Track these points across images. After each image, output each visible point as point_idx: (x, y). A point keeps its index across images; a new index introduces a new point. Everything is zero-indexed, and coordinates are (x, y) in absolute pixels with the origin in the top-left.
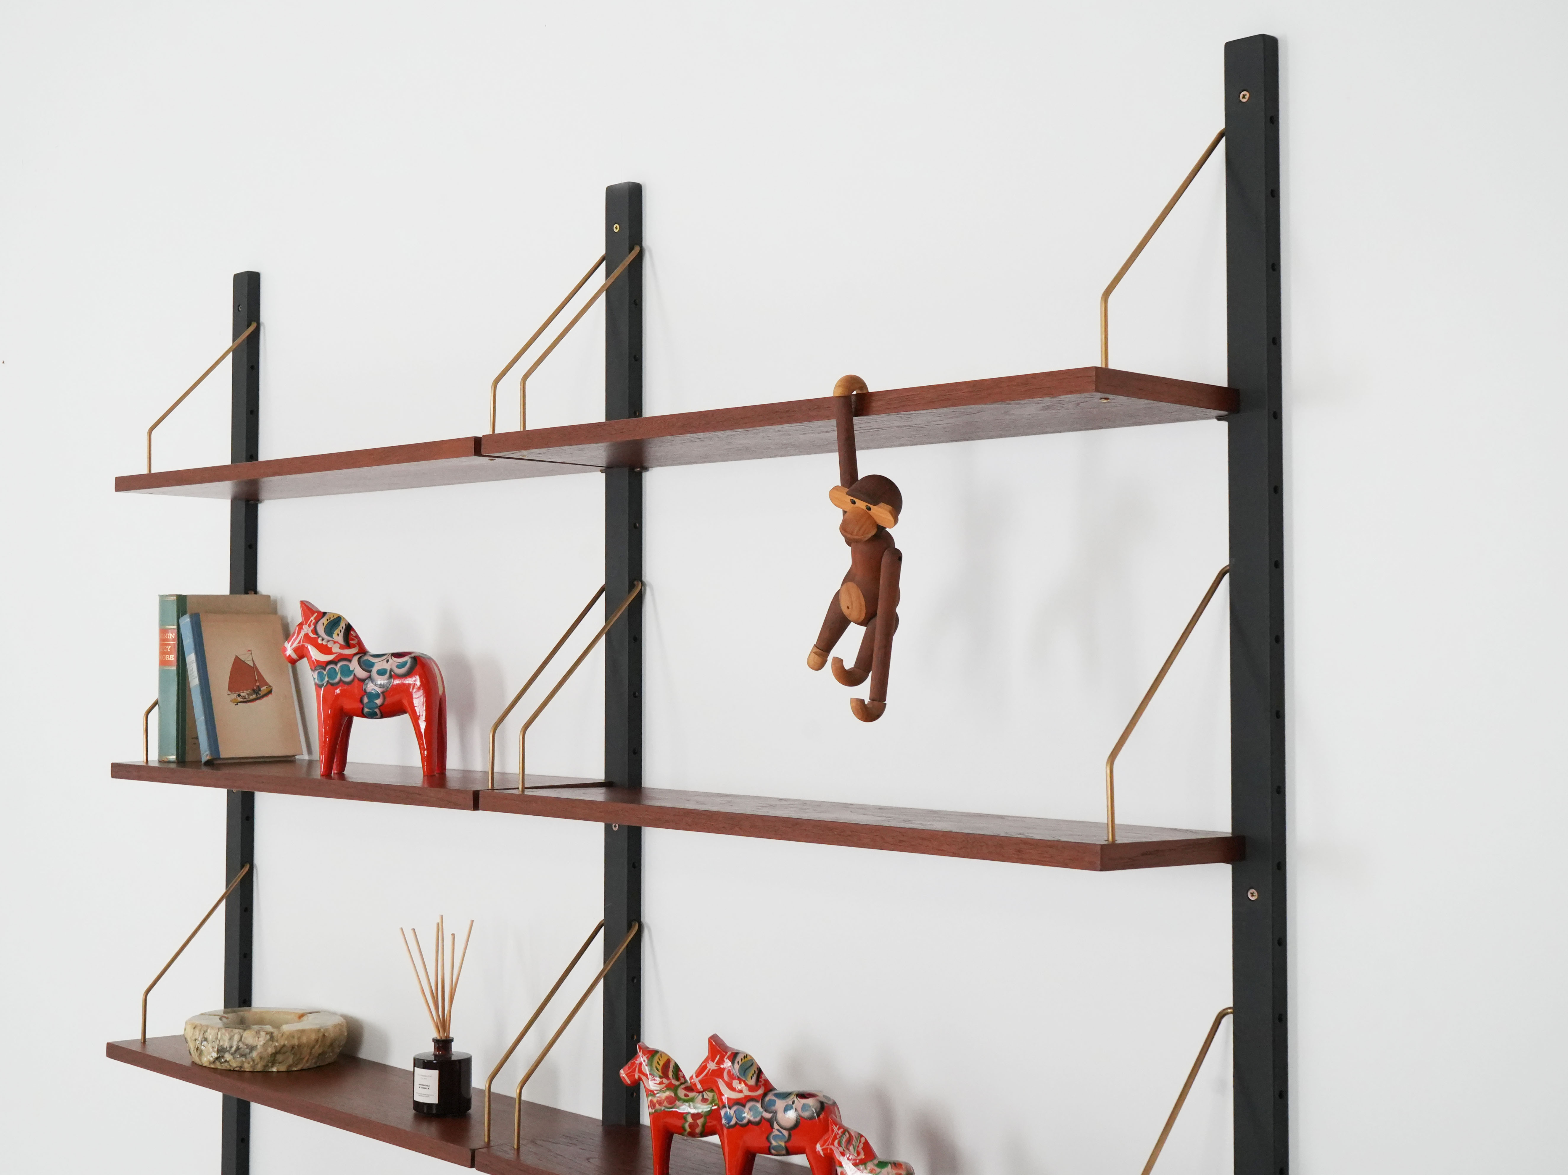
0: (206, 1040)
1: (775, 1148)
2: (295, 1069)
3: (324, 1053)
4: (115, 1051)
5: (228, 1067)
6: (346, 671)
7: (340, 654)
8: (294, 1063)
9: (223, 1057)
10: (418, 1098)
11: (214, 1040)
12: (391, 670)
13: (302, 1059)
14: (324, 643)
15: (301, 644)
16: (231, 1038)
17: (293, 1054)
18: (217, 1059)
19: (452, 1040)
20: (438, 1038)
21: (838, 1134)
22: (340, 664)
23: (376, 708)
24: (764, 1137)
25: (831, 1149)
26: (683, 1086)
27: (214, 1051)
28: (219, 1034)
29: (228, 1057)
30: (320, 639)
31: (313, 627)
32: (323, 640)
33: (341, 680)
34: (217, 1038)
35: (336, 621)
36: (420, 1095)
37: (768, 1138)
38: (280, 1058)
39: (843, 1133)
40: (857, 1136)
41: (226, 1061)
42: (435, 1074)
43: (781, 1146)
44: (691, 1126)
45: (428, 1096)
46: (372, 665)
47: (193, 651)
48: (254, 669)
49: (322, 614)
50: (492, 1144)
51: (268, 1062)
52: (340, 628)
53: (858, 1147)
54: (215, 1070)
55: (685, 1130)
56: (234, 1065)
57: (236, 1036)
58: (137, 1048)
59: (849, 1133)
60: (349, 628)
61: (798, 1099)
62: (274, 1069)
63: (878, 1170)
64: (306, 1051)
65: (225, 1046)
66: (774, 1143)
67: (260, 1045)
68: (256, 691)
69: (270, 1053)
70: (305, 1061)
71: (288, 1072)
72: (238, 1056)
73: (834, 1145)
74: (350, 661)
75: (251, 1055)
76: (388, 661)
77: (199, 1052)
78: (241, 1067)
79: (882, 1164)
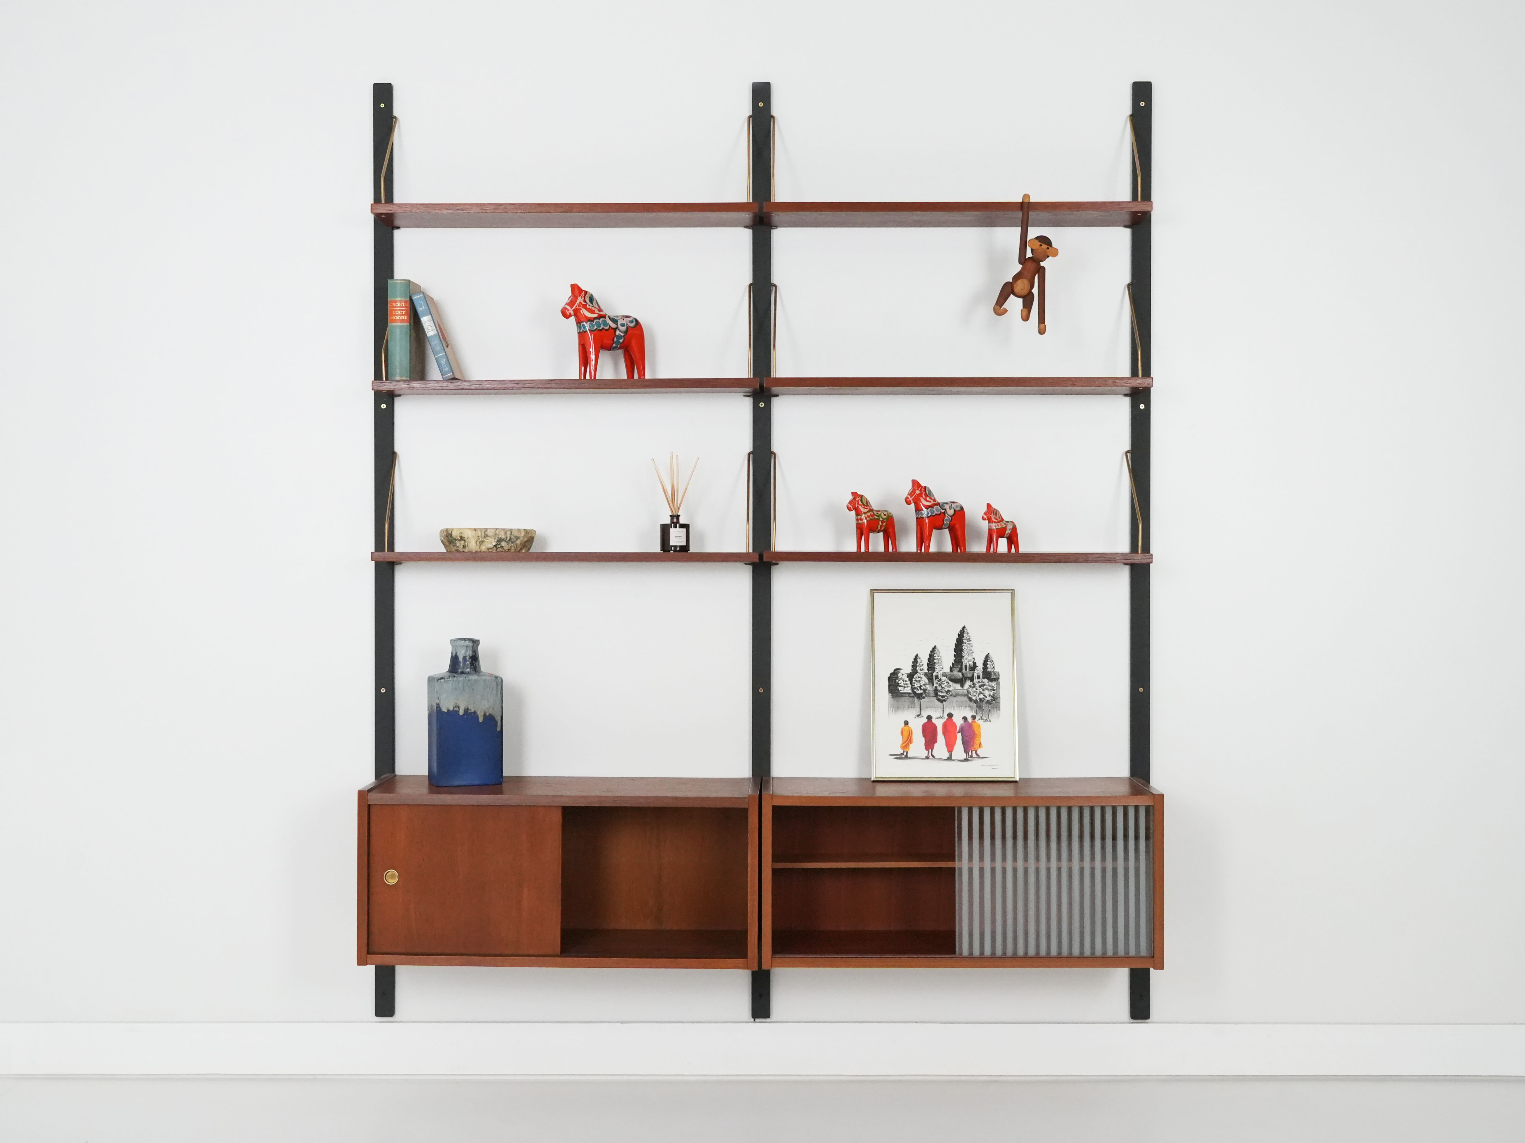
0: (487, 536)
1: (945, 525)
5: (500, 550)
6: (605, 324)
7: (599, 314)
9: (500, 544)
11: (494, 535)
12: (628, 324)
14: (590, 308)
15: (577, 307)
16: (505, 534)
18: (495, 546)
19: (679, 516)
22: (601, 320)
23: (622, 344)
24: (941, 521)
25: (990, 517)
27: (495, 541)
29: (503, 544)
30: (586, 305)
31: (583, 298)
32: (589, 306)
33: (603, 328)
34: (496, 534)
35: (591, 296)
36: (673, 542)
37: (943, 521)
38: (528, 544)
41: (502, 547)
43: (948, 524)
45: (681, 542)
46: (617, 320)
49: (585, 292)
51: (523, 547)
52: (593, 301)
53: (999, 515)
54: (492, 553)
55: (877, 528)
56: (506, 548)
60: (597, 301)
61: (949, 506)
62: (524, 551)
63: (1007, 524)
65: (501, 538)
66: (945, 522)
67: (523, 536)
69: (525, 541)
72: (510, 543)
73: (991, 515)
74: (606, 318)
75: (517, 542)
76: (624, 319)
78: (509, 550)
79: (1007, 522)
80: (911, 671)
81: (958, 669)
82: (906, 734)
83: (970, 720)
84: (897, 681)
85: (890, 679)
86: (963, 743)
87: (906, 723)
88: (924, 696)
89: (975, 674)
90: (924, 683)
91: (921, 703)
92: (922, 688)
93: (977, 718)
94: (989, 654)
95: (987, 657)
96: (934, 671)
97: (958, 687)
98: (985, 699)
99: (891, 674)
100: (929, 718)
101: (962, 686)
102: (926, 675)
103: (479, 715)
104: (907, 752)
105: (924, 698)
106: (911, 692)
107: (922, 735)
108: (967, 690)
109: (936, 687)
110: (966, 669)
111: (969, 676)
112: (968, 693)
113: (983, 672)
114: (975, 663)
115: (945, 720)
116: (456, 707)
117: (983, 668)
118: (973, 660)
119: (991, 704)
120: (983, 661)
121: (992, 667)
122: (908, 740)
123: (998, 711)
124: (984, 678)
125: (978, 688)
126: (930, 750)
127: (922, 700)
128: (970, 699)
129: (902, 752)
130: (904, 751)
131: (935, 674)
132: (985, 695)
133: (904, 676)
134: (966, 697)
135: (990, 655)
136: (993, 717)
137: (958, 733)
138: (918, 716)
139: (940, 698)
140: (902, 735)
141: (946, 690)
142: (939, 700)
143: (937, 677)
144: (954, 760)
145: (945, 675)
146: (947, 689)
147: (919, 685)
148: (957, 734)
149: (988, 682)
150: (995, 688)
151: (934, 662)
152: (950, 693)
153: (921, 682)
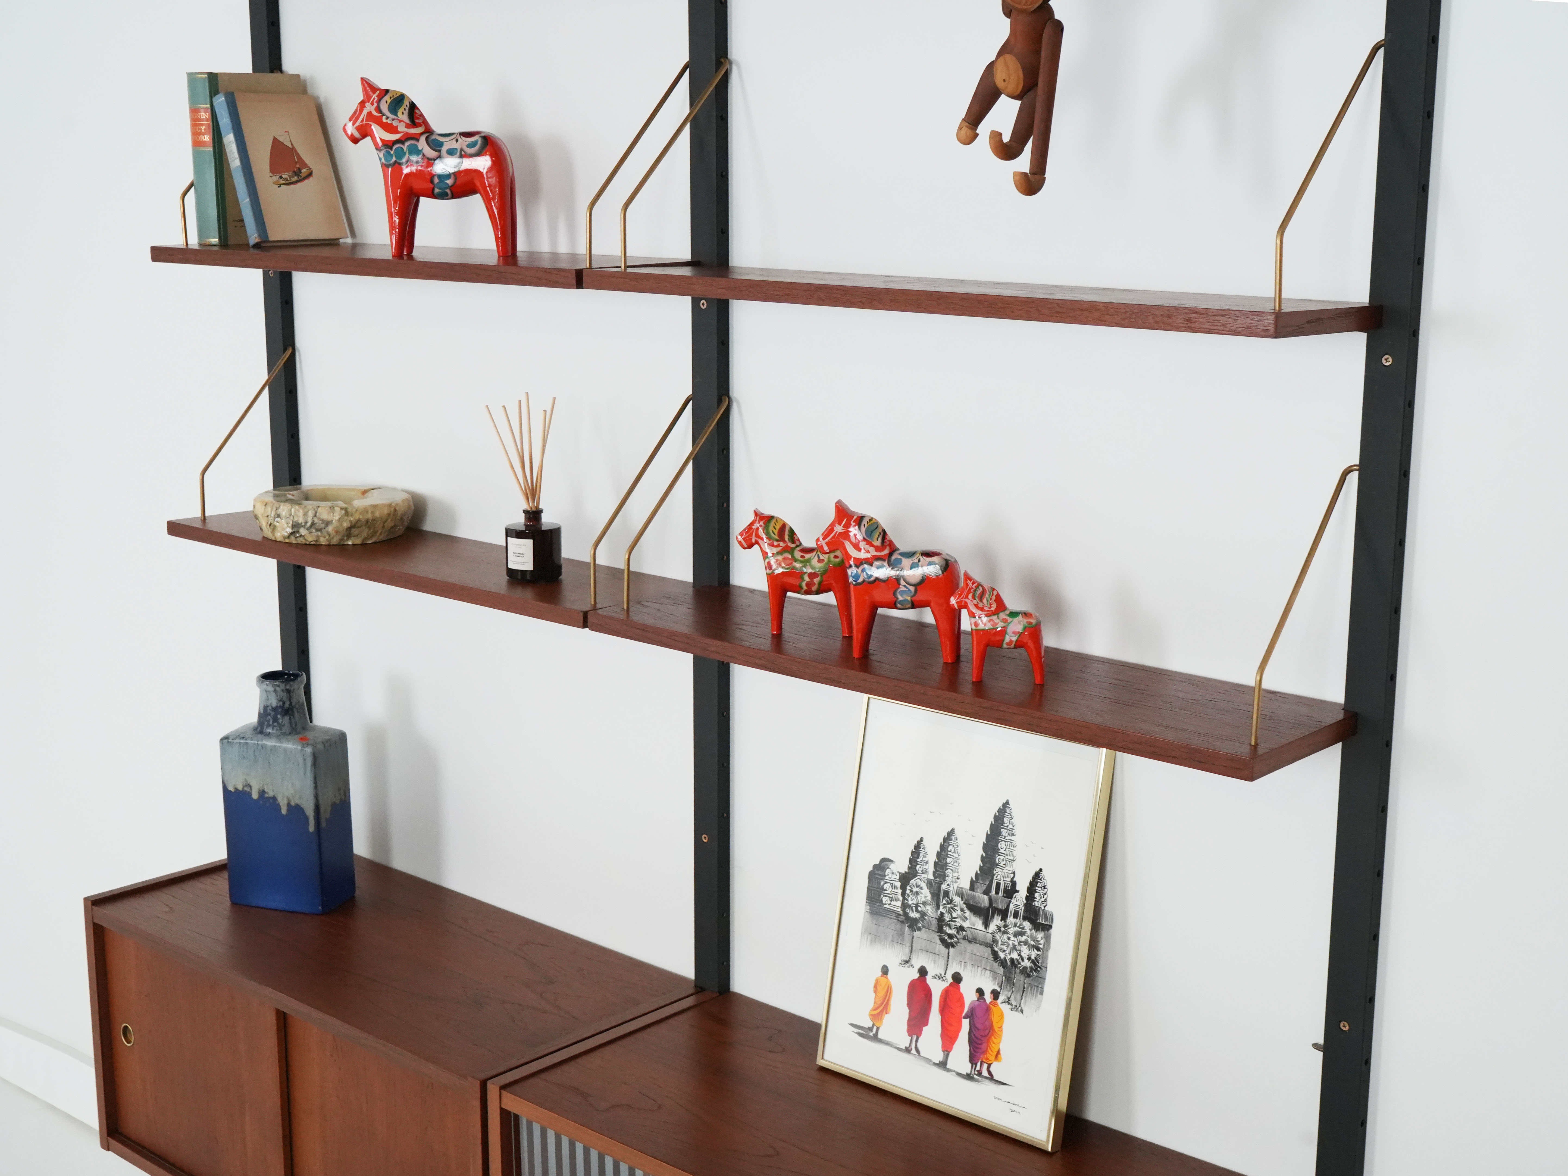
0: (279, 516)
1: (901, 602)
2: (370, 542)
3: (395, 526)
4: (176, 529)
5: (304, 541)
6: (414, 151)
7: (406, 133)
8: (368, 536)
9: (298, 532)
10: (511, 566)
11: (288, 516)
12: (462, 150)
13: (375, 532)
14: (389, 121)
16: (305, 514)
17: (368, 527)
18: (292, 533)
19: (541, 511)
20: (529, 509)
21: (973, 588)
22: (407, 144)
23: (447, 188)
24: (892, 592)
25: (965, 602)
26: (798, 549)
27: (288, 526)
28: (293, 510)
29: (303, 531)
30: (384, 117)
31: (376, 105)
32: (387, 118)
33: (409, 160)
34: (290, 515)
35: (399, 100)
36: (515, 563)
37: (894, 594)
38: (355, 531)
39: (977, 587)
40: (990, 590)
41: (301, 536)
42: (529, 543)
43: (907, 600)
44: (807, 584)
45: (523, 563)
46: (441, 144)
47: (232, 131)
48: (293, 150)
49: (384, 92)
50: (598, 606)
51: (343, 536)
52: (404, 106)
53: (991, 599)
54: (290, 544)
55: (801, 588)
56: (310, 539)
57: (310, 512)
58: (198, 525)
59: (982, 586)
60: (413, 107)
61: (924, 557)
62: (350, 543)
63: (1010, 619)
64: (379, 525)
65: (300, 522)
66: (900, 598)
67: (336, 520)
68: (297, 173)
69: (346, 528)
70: (378, 534)
71: (363, 545)
72: (314, 531)
73: (968, 599)
74: (418, 140)
75: (326, 529)
76: (457, 141)
77: (272, 527)
78: (317, 541)
79: (1013, 614)
80: (907, 871)
81: (984, 887)
82: (882, 993)
83: (988, 998)
84: (882, 883)
85: (872, 875)
86: (971, 1042)
87: (885, 971)
88: (920, 925)
89: (1012, 906)
90: (923, 899)
91: (913, 938)
92: (919, 909)
93: (1002, 998)
94: (1041, 870)
95: (1037, 876)
96: (944, 880)
97: (978, 923)
98: (1019, 963)
99: (875, 866)
100: (923, 972)
101: (986, 925)
102: (929, 884)
103: (281, 804)
104: (878, 1029)
105: (919, 929)
106: (901, 913)
107: (906, 1002)
108: (993, 934)
109: (942, 914)
110: (997, 892)
111: (1000, 907)
112: (993, 941)
113: (1025, 905)
114: (1014, 884)
115: (946, 985)
116: (246, 786)
117: (1027, 898)
118: (1012, 875)
119: (1029, 976)
120: (1028, 884)
121: (1043, 900)
122: (882, 1008)
123: (1039, 996)
124: (1025, 919)
125: (1012, 938)
126: (915, 1037)
127: (917, 934)
128: (995, 955)
129: (870, 1025)
130: (874, 1025)
131: (944, 887)
132: (1023, 954)
133: (894, 876)
134: (989, 950)
135: (1043, 872)
136: (1028, 1004)
137: (965, 1017)
138: (906, 962)
139: (946, 938)
140: (875, 992)
141: (958, 925)
142: (943, 941)
143: (946, 894)
144: (949, 1070)
145: (960, 893)
146: (959, 922)
147: (915, 902)
148: (964, 1020)
149: (1031, 930)
150: (1041, 946)
151: (946, 864)
152: (964, 933)
153: (919, 897)
